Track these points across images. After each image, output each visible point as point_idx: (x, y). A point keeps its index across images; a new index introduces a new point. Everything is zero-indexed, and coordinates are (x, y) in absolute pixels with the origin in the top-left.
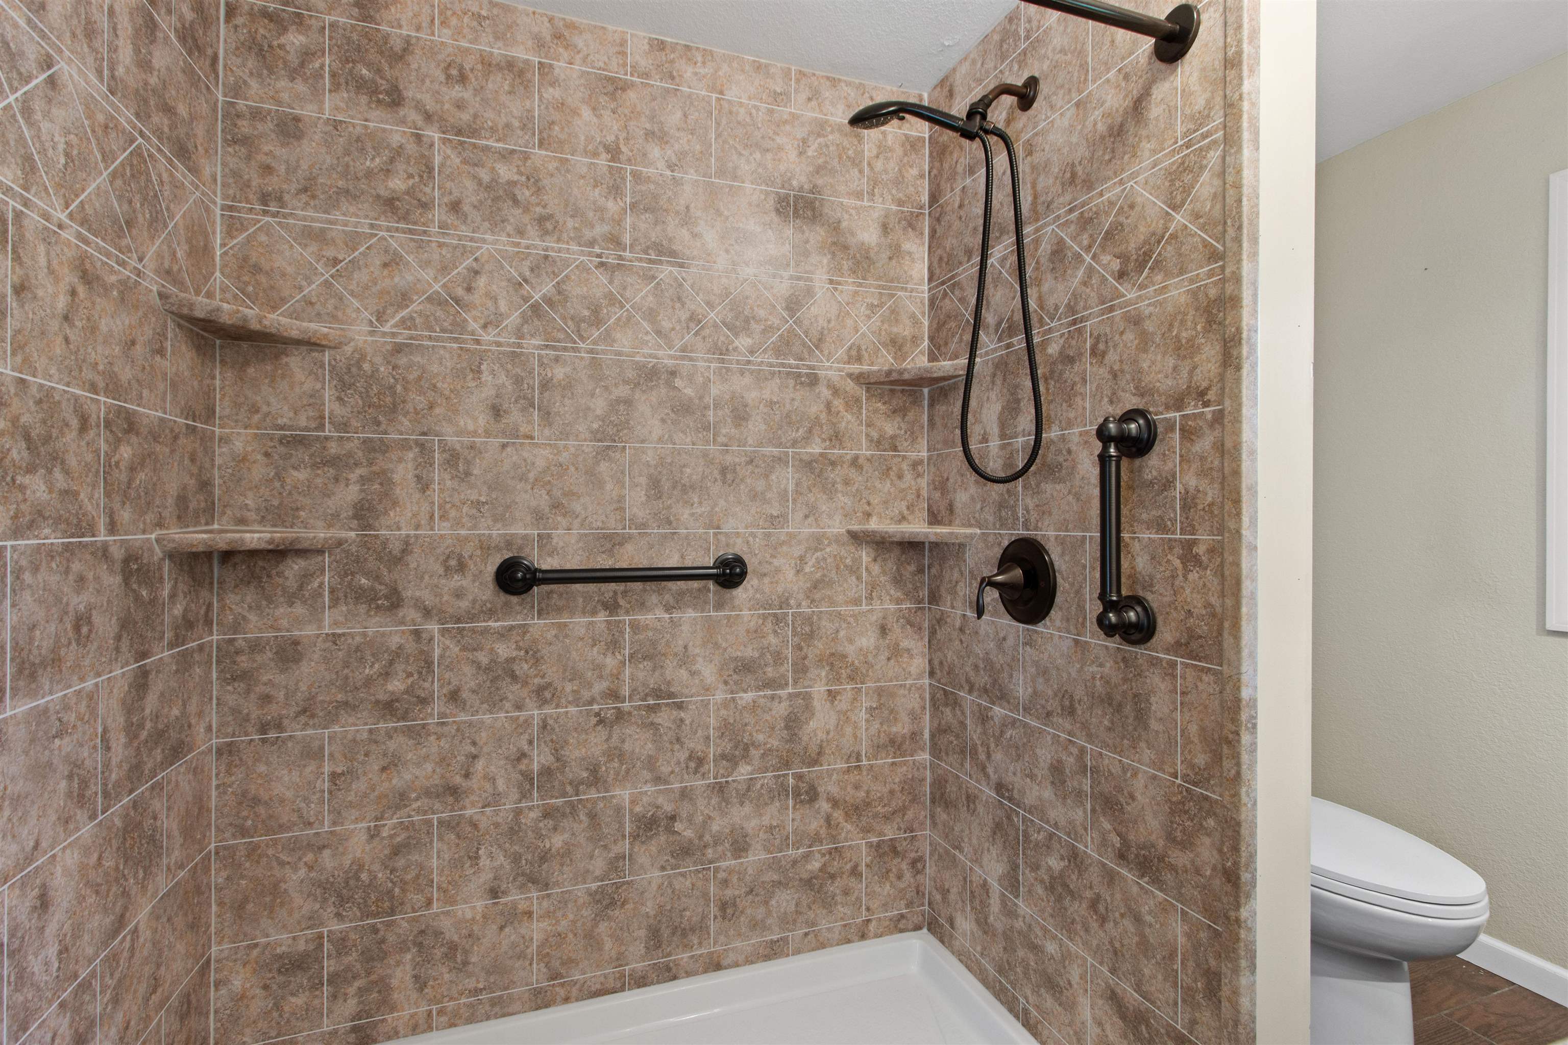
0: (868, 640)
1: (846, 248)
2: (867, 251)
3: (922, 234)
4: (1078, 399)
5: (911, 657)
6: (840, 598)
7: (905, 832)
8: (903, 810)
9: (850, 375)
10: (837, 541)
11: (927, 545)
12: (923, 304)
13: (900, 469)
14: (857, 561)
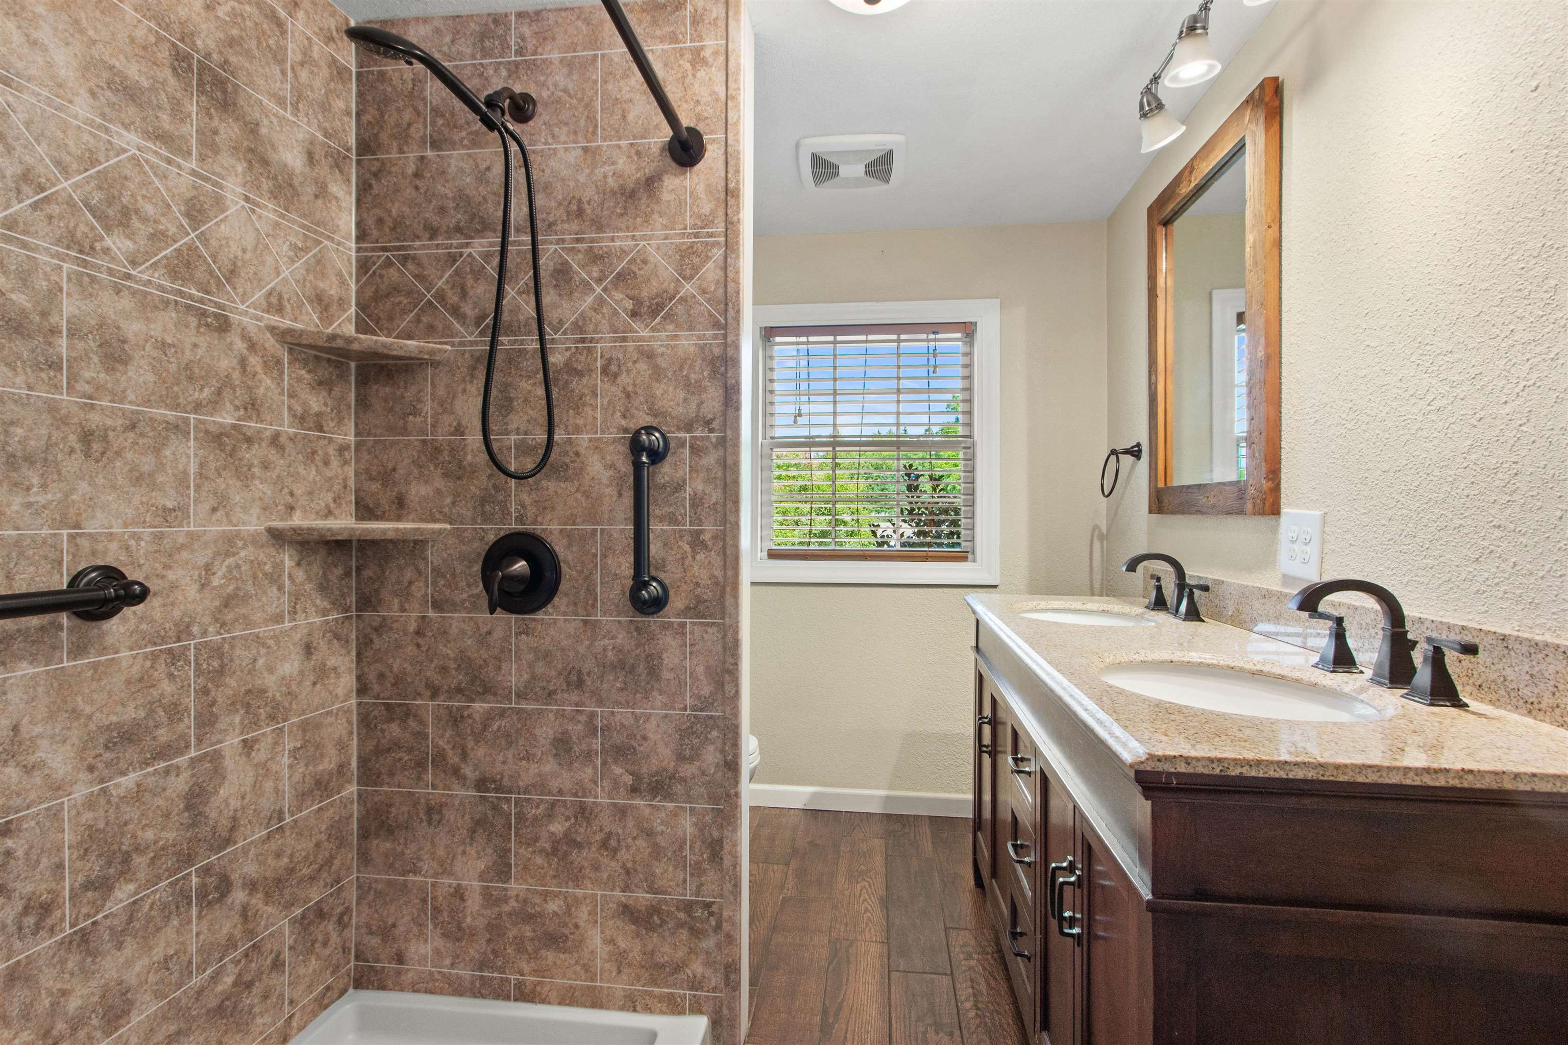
0: (290, 666)
2: (291, 175)
3: (349, 180)
4: (588, 409)
5: (338, 676)
6: (258, 617)
7: (332, 886)
8: (329, 861)
9: (272, 329)
10: (254, 543)
11: (354, 544)
12: (351, 264)
13: (326, 454)
14: (278, 566)
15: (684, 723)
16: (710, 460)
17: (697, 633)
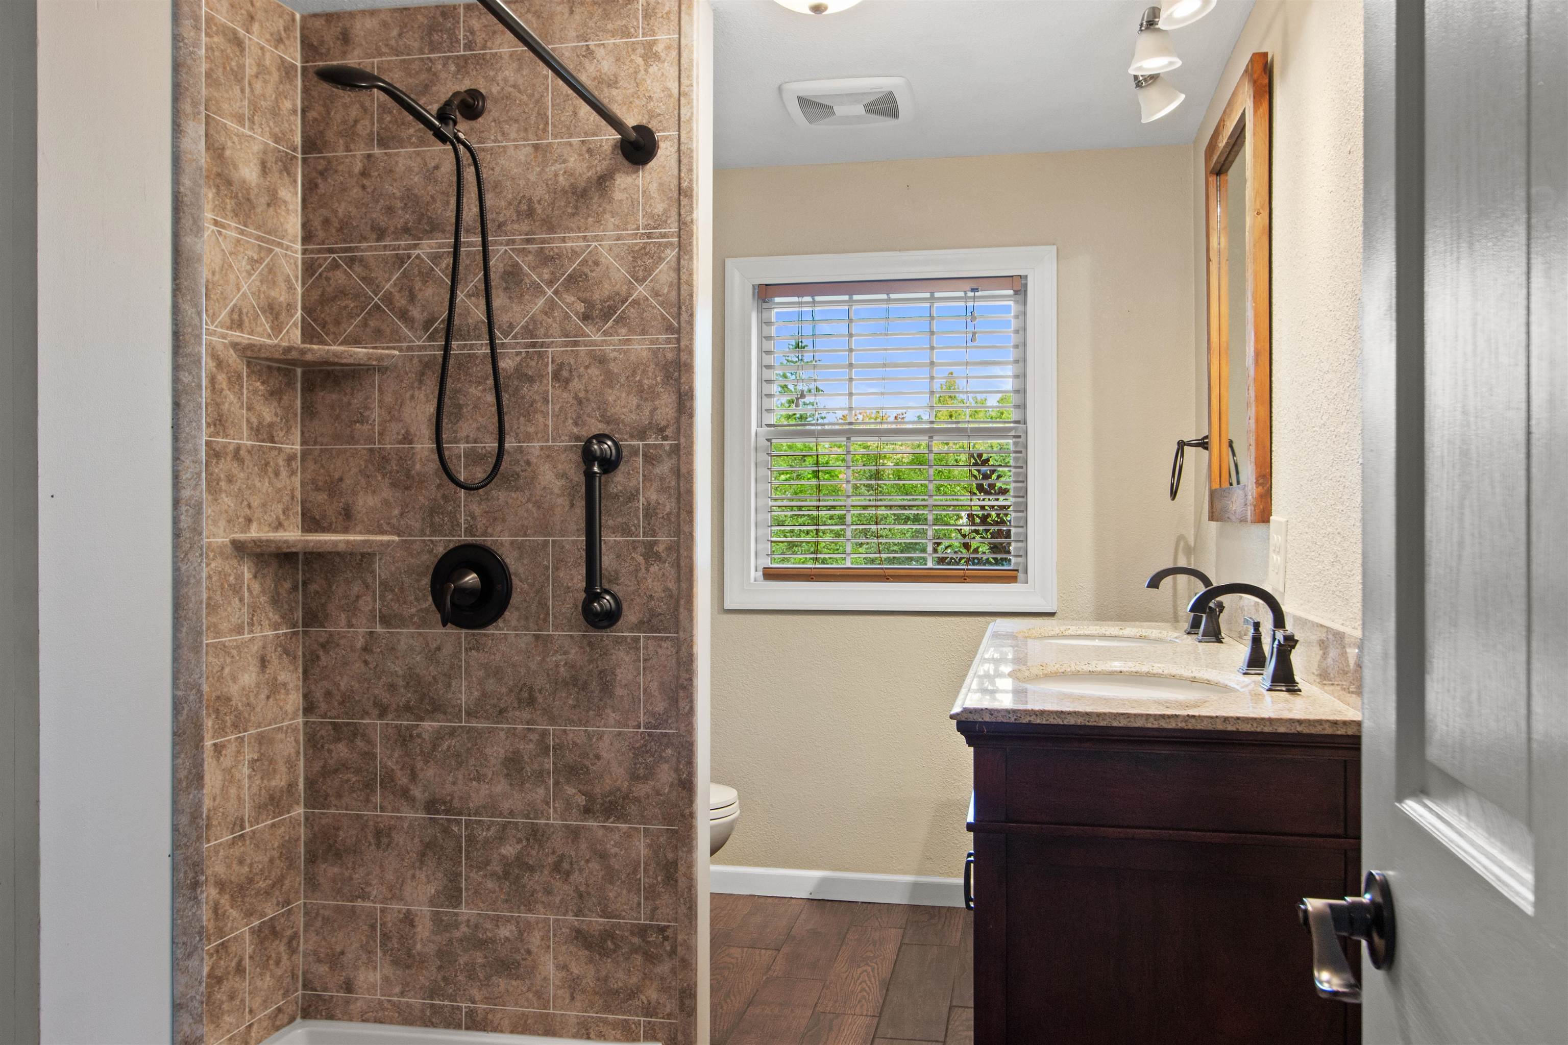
0: (249, 677)
1: (229, 183)
2: (248, 190)
3: (295, 181)
4: (539, 417)
5: (288, 693)
6: (224, 626)
7: (283, 907)
8: (281, 880)
9: (235, 345)
10: (222, 554)
11: (301, 557)
12: (297, 266)
13: (277, 465)
14: (239, 578)
15: (637, 741)
16: (664, 468)
17: (651, 648)
